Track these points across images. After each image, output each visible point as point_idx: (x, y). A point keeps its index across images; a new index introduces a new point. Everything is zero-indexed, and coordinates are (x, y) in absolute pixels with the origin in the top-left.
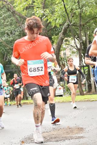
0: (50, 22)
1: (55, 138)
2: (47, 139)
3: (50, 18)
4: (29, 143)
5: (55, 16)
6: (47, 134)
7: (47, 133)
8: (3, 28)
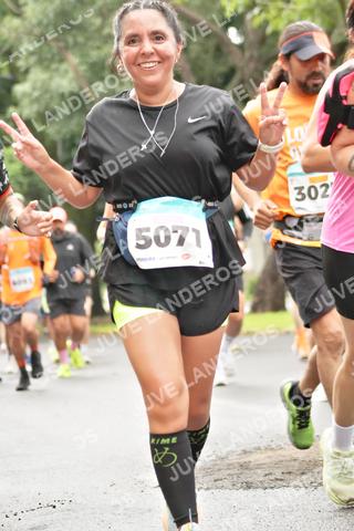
0: (276, 34)
1: (303, 473)
2: (272, 477)
3: (275, 18)
4: (208, 489)
5: (294, 10)
6: (269, 457)
7: (270, 453)
8: (98, 48)
